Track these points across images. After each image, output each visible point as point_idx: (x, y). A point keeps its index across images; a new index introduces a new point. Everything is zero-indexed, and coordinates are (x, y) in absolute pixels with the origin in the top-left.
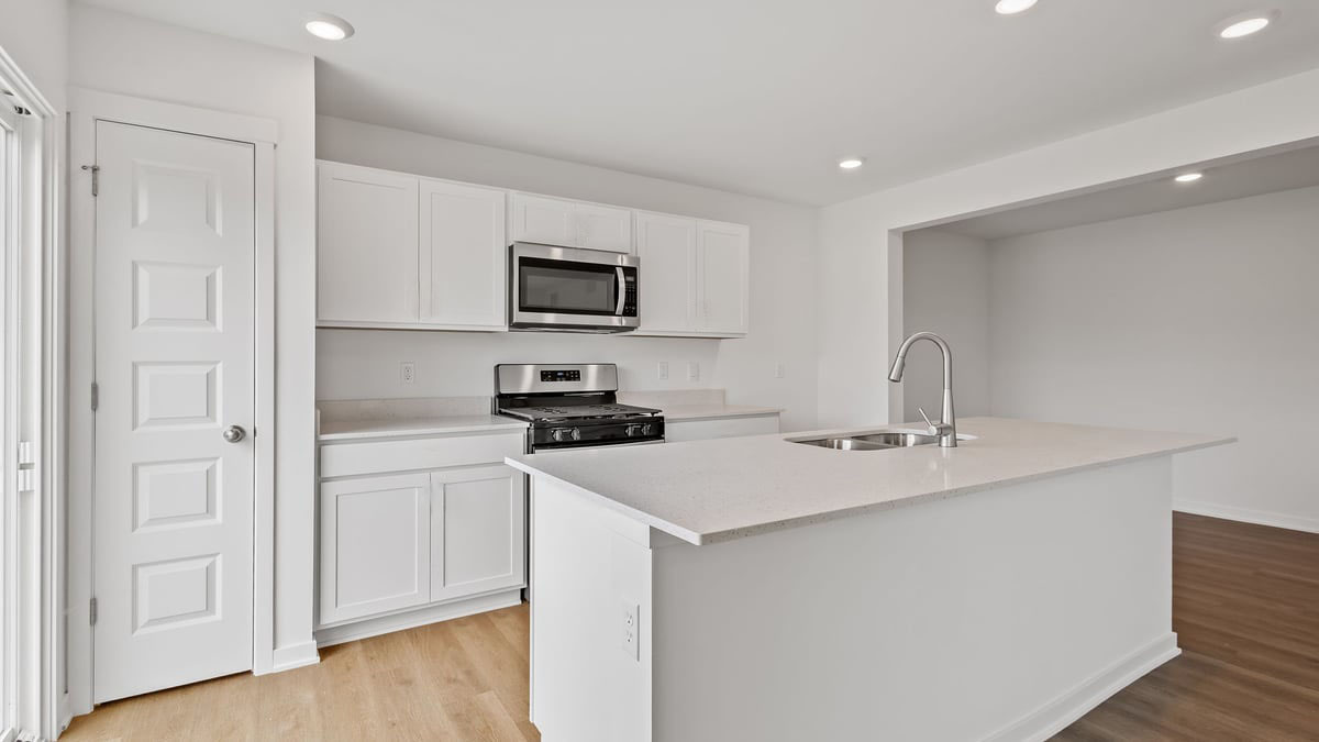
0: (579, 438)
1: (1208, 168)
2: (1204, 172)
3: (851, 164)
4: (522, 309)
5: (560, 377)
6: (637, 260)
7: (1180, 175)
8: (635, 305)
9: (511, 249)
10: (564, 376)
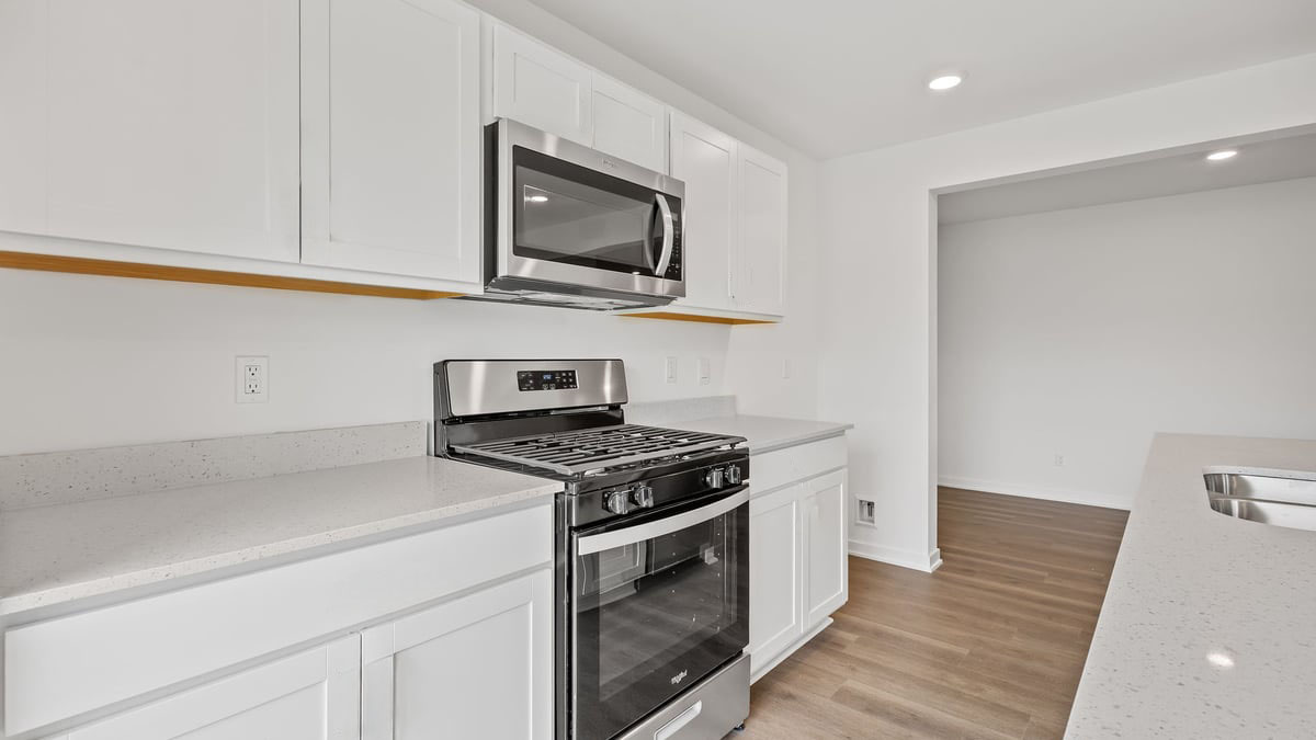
0: (651, 504)
1: (1245, 145)
2: (1239, 148)
3: (944, 83)
4: (520, 251)
5: (548, 382)
6: (681, 185)
7: (1212, 152)
8: (680, 263)
9: (491, 133)
10: (553, 380)
